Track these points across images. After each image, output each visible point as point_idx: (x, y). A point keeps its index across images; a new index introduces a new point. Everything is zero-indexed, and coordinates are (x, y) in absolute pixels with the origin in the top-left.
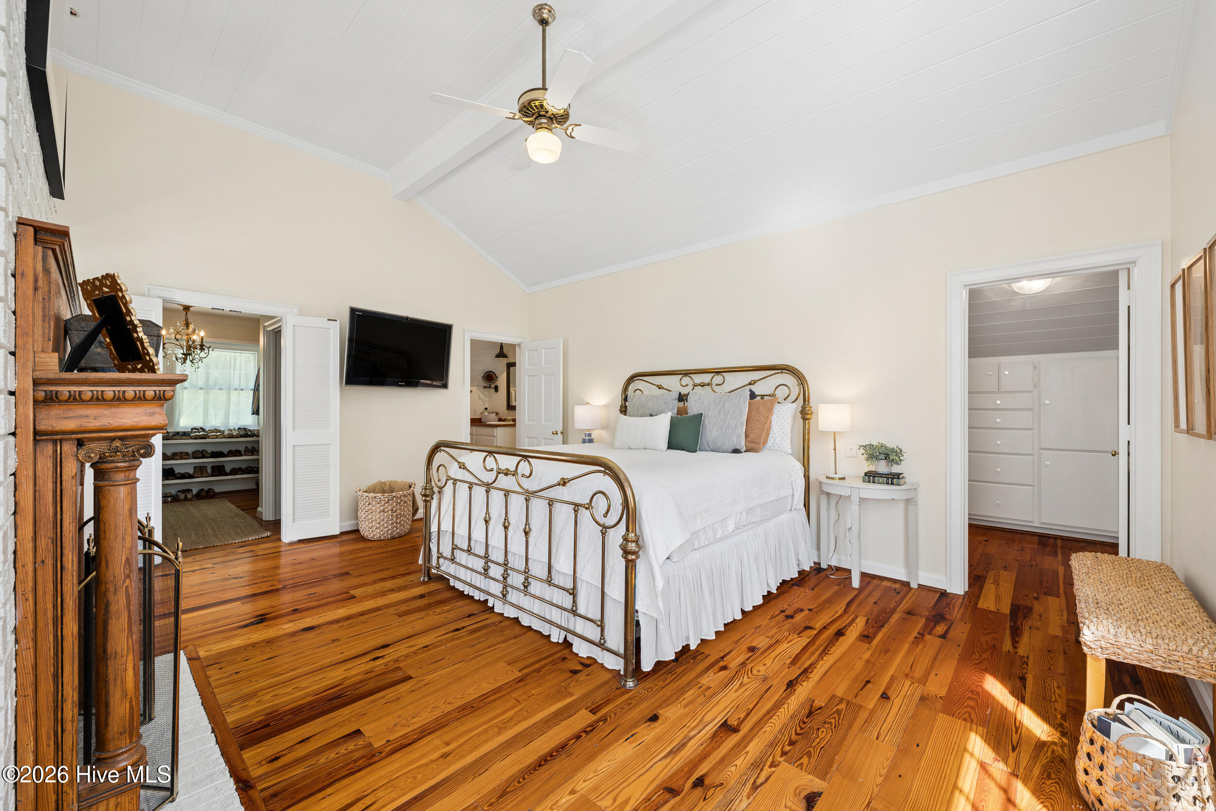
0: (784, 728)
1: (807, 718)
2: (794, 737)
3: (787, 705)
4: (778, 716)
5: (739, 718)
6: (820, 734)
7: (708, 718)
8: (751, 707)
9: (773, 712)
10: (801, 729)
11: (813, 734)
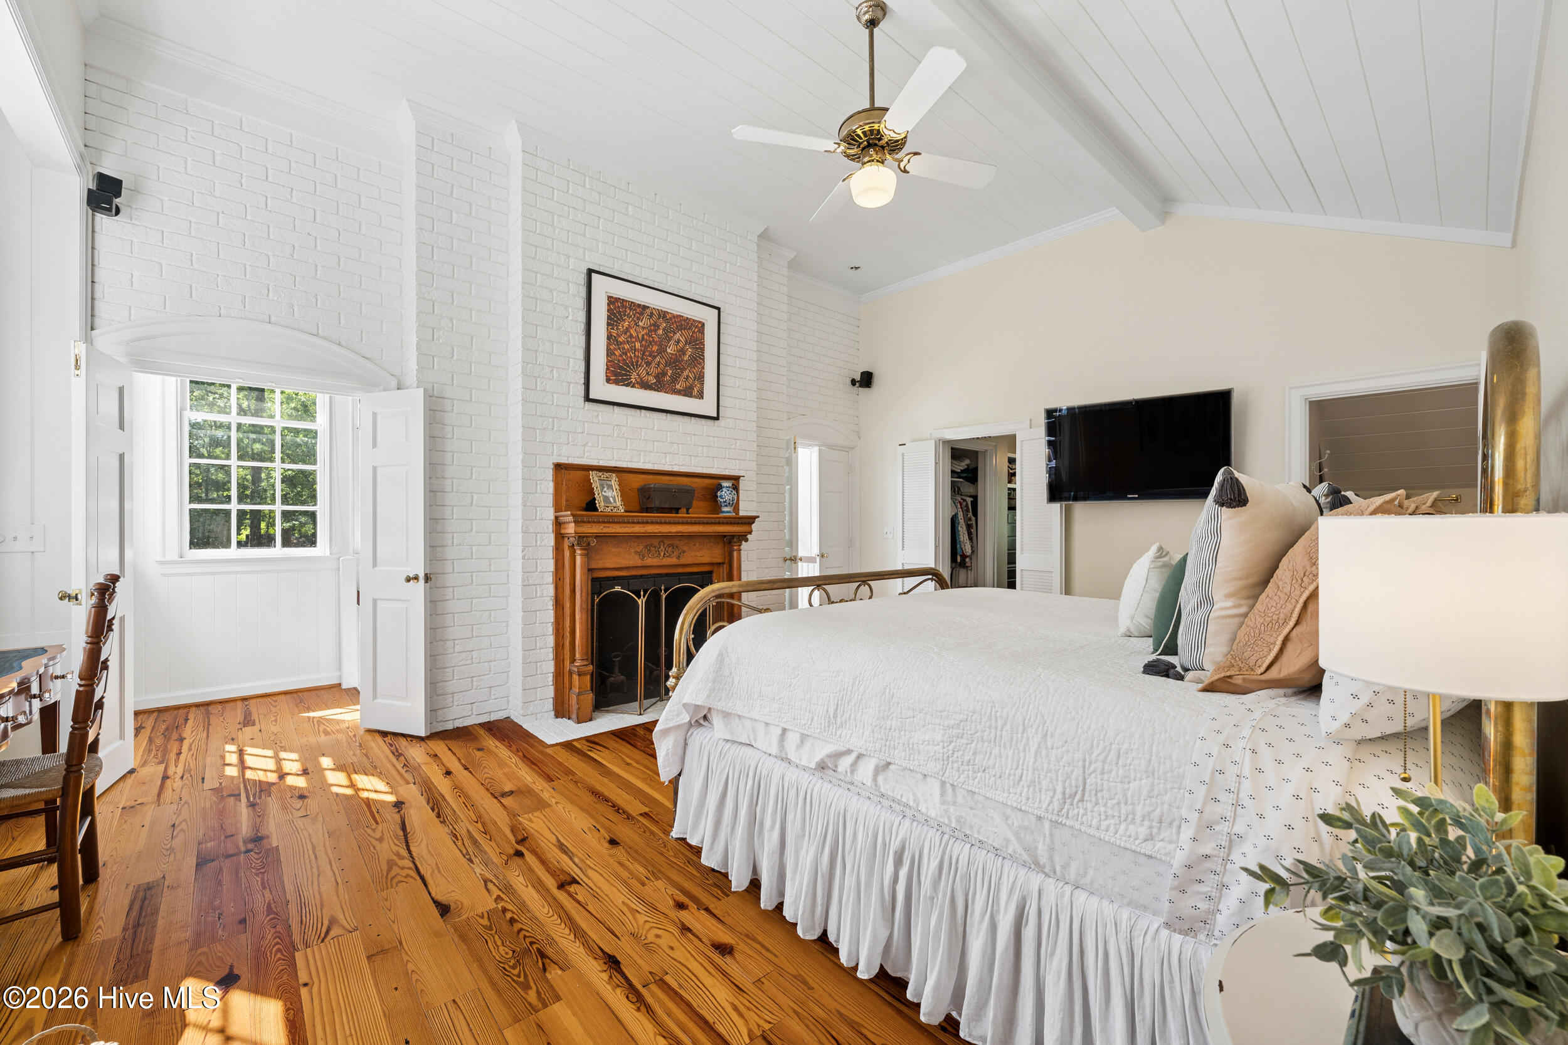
0: (537, 922)
1: (538, 949)
2: (517, 926)
3: (573, 940)
4: (560, 925)
5: (576, 894)
6: (506, 949)
7: (590, 873)
8: (590, 908)
9: (568, 923)
10: (525, 937)
11: (510, 942)
